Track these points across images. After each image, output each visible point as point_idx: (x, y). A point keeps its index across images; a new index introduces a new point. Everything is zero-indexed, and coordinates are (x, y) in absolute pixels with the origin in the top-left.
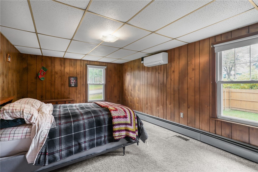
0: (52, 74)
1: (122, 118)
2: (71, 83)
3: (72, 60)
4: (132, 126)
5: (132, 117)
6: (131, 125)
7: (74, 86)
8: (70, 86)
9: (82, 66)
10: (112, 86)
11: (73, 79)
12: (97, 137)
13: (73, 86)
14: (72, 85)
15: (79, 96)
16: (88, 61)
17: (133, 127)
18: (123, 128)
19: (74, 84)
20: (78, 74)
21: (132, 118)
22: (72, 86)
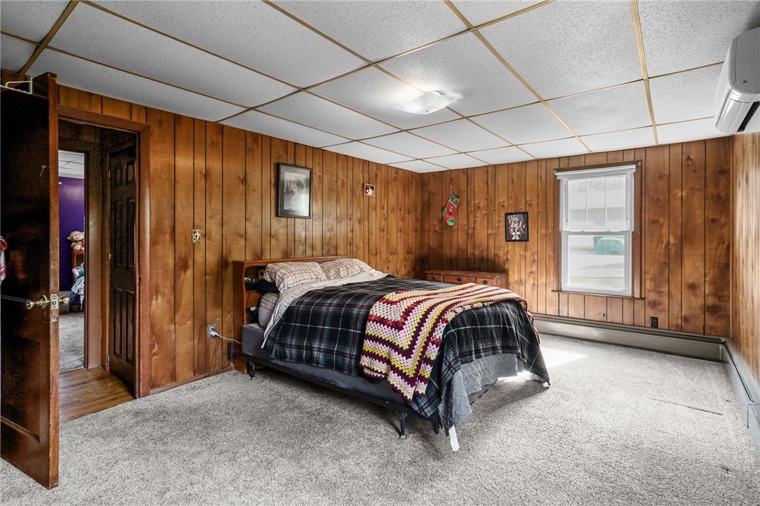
0: (469, 210)
1: (388, 326)
2: (512, 230)
3: (515, 167)
4: (409, 359)
5: (420, 333)
6: (407, 353)
7: (518, 238)
8: (508, 238)
9: (541, 178)
10: (672, 240)
11: (517, 219)
12: (339, 350)
13: (515, 241)
14: (513, 236)
15: (534, 268)
16: (561, 159)
17: (411, 363)
18: (383, 354)
19: (519, 233)
20: (530, 205)
21: (418, 338)
22: (513, 238)
